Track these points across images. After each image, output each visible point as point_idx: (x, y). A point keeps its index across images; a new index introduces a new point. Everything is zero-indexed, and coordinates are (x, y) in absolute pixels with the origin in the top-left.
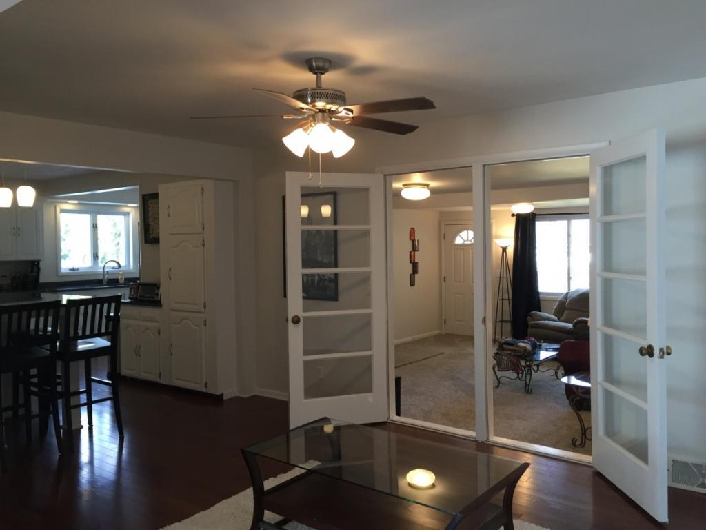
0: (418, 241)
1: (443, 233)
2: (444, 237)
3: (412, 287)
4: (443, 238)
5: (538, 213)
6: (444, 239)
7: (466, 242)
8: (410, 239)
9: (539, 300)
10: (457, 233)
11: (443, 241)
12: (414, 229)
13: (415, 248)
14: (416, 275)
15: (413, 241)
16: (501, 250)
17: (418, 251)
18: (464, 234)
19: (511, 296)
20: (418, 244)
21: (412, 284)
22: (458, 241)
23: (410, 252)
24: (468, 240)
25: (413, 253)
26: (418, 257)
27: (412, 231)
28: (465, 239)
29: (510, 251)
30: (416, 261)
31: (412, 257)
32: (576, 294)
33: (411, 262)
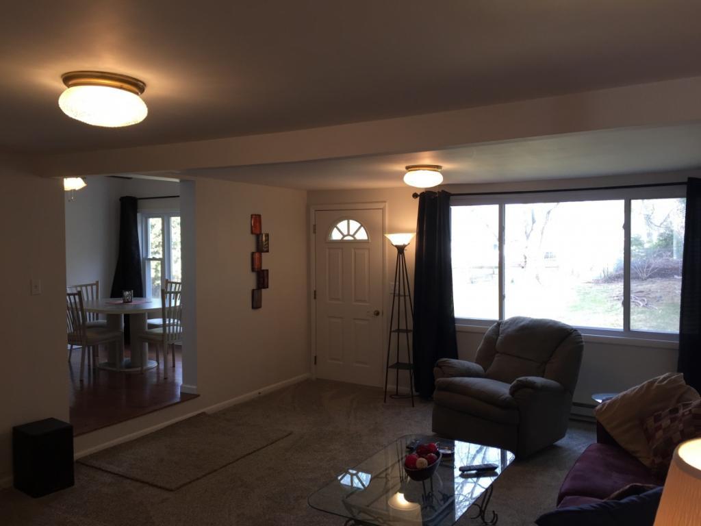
0: (267, 235)
1: (312, 223)
2: (315, 229)
3: (257, 311)
4: (312, 230)
5: (453, 192)
6: (315, 232)
7: (346, 238)
8: (252, 233)
9: (455, 331)
10: (333, 224)
11: (313, 236)
12: (260, 216)
13: (261, 247)
14: (263, 290)
15: (258, 236)
16: (396, 250)
17: (267, 251)
18: (343, 225)
19: (411, 327)
20: (267, 240)
21: (256, 304)
22: (336, 235)
23: (253, 254)
24: (349, 235)
25: (257, 255)
26: (267, 262)
27: (257, 219)
28: (346, 233)
29: (411, 253)
30: (263, 268)
31: (257, 262)
32: (513, 328)
33: (253, 270)
